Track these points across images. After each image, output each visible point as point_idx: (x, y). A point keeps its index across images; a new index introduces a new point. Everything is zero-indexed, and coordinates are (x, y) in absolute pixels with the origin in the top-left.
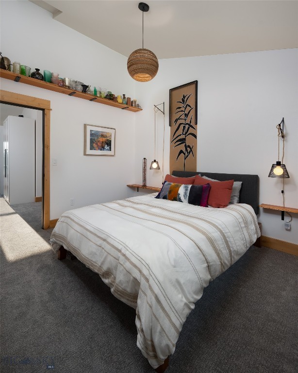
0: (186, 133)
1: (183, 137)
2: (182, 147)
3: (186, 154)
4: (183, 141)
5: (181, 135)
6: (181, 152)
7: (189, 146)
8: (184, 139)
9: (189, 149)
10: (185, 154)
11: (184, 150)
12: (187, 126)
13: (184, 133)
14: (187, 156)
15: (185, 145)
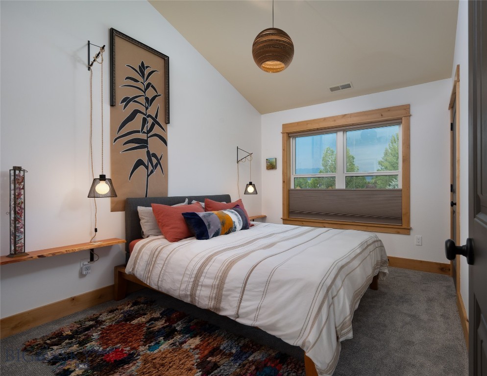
0: (149, 131)
1: (143, 136)
2: (142, 154)
3: (150, 168)
4: (143, 144)
5: (138, 132)
6: (140, 163)
7: (154, 155)
8: (146, 142)
9: (154, 161)
10: (147, 168)
11: (145, 160)
12: (150, 121)
13: (145, 130)
14: (152, 172)
15: (148, 152)
